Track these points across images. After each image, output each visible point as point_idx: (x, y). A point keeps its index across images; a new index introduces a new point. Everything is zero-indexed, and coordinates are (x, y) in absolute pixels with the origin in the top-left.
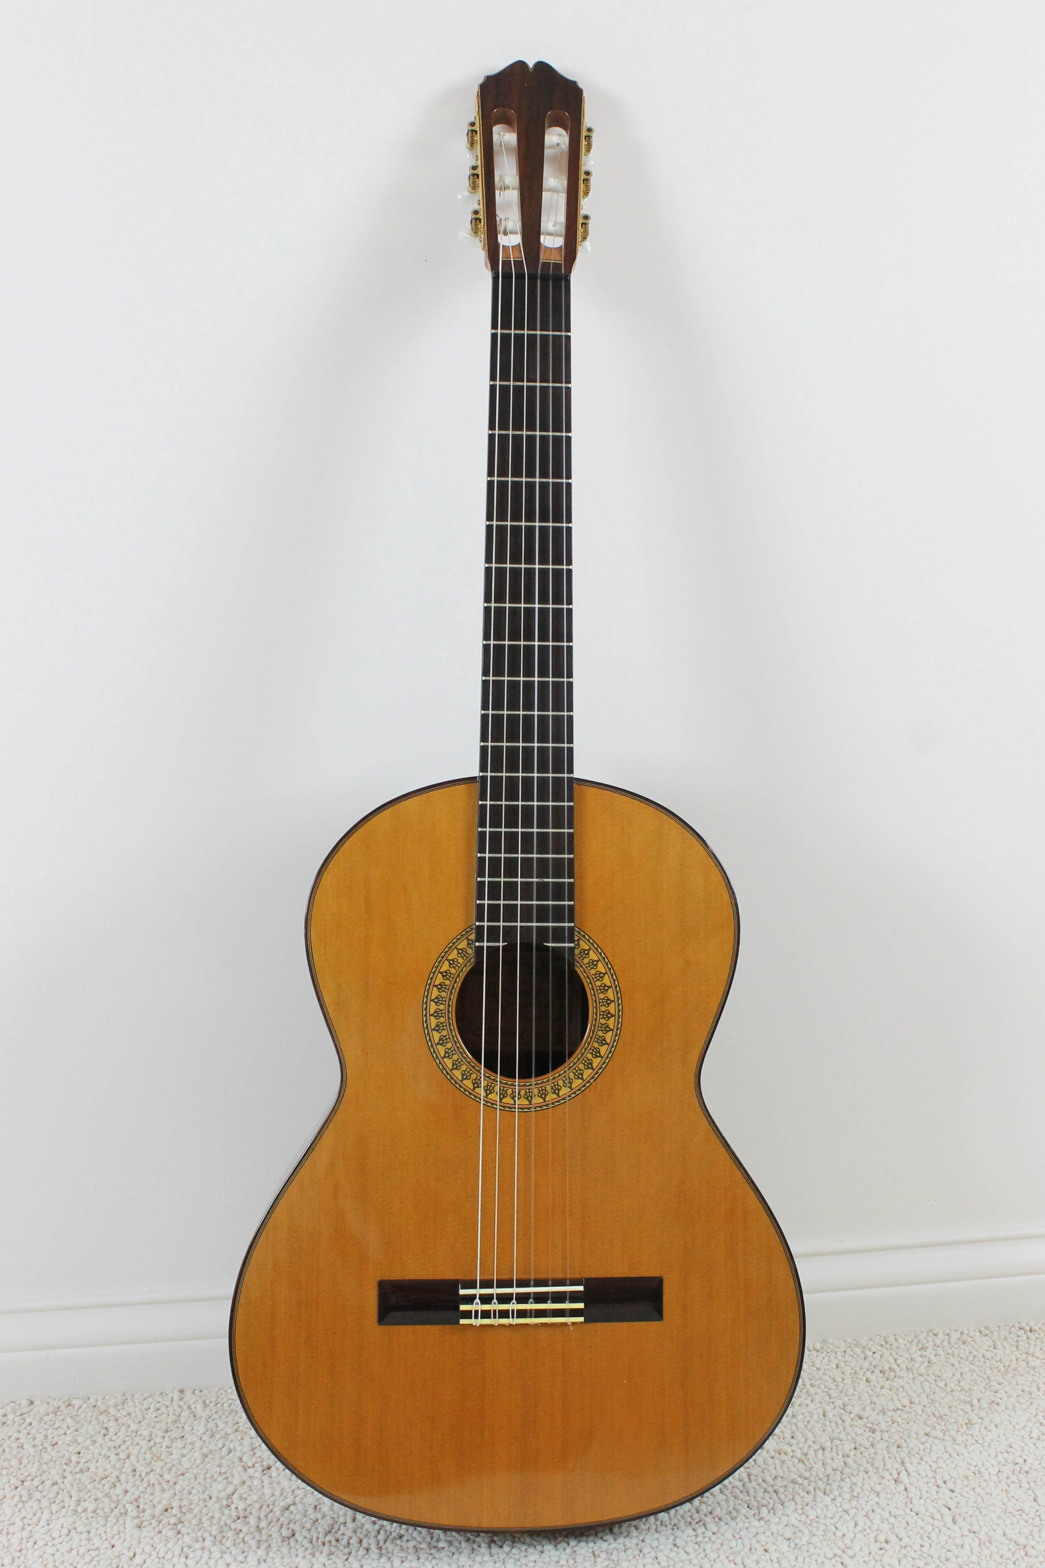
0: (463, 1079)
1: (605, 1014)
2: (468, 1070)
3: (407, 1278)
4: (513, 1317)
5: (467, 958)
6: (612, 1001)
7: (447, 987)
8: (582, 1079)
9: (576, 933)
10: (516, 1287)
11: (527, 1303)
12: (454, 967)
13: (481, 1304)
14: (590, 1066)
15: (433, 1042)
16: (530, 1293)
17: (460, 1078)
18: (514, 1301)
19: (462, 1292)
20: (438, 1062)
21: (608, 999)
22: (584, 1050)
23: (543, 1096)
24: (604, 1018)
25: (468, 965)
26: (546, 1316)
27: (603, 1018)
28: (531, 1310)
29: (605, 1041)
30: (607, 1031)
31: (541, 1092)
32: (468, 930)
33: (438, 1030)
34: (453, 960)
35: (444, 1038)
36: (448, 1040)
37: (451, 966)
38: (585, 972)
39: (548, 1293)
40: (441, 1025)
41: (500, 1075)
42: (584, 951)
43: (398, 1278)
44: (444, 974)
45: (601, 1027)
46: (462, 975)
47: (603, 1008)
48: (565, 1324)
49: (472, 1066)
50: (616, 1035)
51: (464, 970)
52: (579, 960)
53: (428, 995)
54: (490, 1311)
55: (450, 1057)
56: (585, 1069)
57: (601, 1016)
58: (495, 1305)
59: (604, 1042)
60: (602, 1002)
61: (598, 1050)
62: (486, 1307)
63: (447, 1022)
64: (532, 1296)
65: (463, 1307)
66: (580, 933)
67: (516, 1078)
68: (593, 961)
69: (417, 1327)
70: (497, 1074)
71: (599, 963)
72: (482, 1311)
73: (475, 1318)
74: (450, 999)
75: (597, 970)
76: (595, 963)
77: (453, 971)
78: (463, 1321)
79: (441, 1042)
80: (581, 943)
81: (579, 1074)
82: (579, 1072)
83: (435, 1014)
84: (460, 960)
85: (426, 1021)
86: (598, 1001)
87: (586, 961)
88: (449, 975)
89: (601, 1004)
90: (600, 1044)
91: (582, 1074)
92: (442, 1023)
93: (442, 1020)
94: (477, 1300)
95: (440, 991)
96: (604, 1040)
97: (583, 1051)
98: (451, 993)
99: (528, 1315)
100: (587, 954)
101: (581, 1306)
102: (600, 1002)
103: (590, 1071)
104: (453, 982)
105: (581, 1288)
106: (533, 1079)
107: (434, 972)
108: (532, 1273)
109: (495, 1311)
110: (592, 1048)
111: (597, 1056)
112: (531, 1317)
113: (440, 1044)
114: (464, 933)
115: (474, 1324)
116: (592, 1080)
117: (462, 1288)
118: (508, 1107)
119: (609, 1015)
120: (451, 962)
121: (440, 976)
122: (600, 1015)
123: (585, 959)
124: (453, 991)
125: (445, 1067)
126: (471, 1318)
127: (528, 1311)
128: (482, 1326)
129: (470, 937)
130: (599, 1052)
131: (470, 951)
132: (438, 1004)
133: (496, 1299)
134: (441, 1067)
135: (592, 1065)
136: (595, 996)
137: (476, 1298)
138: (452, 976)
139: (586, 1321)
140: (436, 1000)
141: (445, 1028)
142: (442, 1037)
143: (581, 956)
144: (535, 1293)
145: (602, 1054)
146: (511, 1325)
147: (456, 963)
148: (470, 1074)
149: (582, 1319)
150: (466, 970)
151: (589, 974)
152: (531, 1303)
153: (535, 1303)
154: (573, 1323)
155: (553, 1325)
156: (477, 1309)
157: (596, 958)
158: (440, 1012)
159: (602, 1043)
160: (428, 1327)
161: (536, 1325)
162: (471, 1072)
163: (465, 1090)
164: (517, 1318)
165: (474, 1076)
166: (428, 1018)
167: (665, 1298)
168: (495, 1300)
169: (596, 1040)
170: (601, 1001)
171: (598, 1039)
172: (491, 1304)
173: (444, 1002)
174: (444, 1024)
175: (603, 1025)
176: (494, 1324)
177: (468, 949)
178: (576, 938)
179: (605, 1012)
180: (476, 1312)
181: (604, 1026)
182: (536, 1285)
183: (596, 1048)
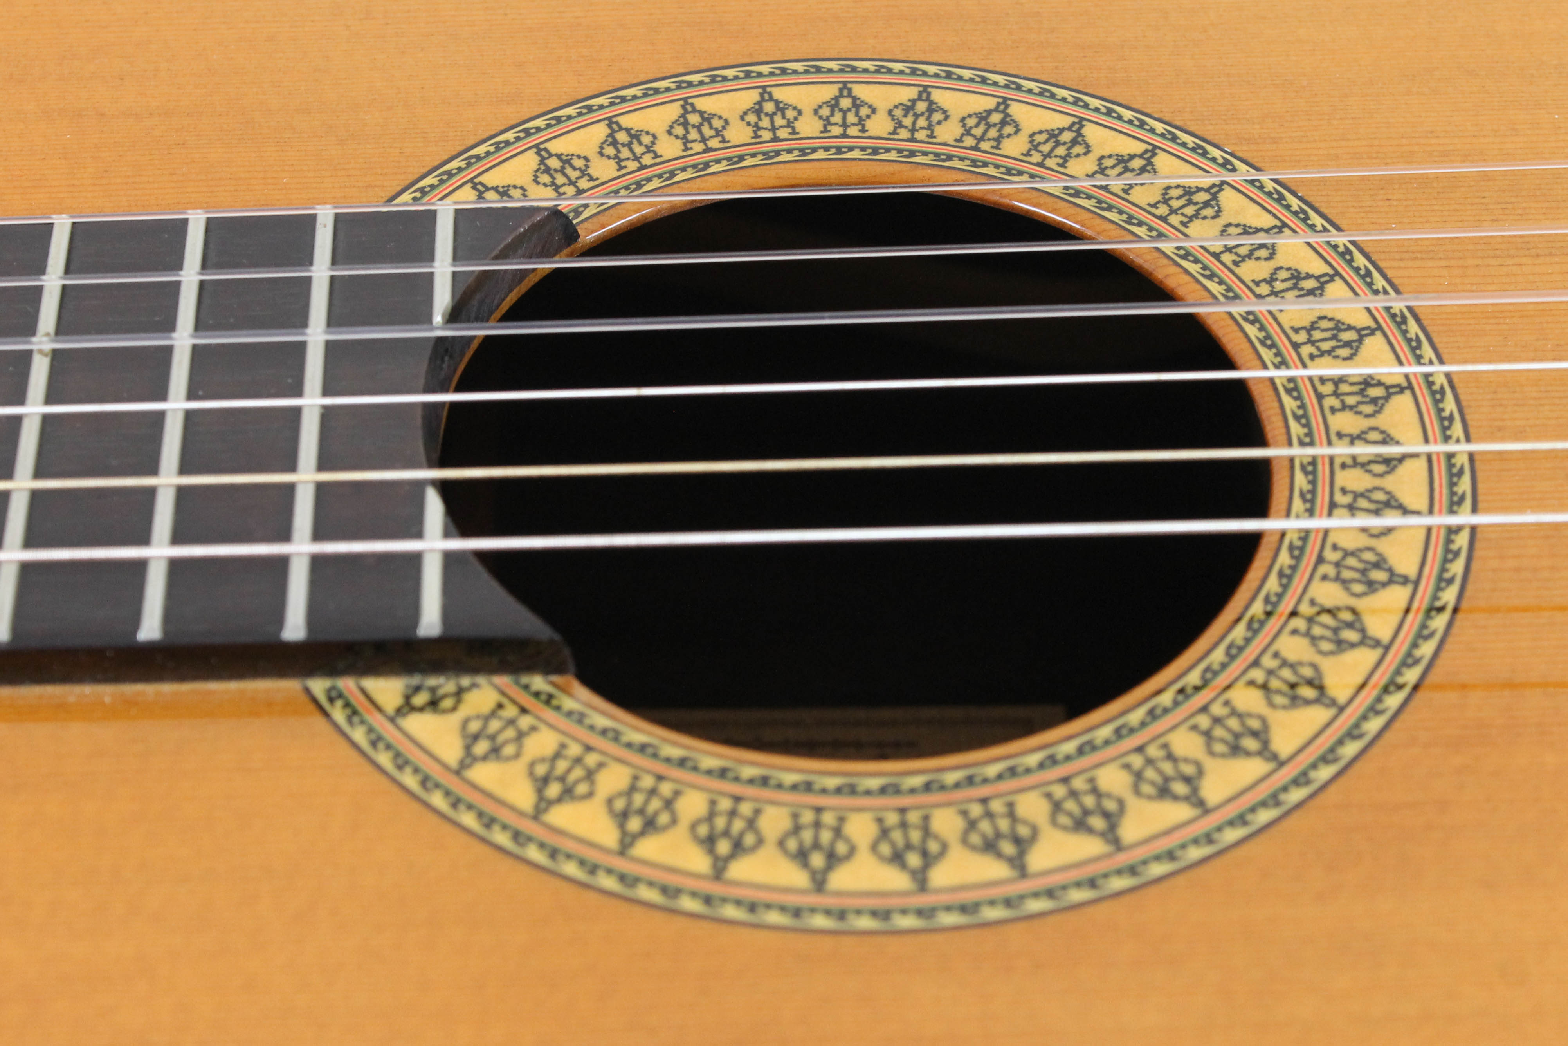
0: (1326, 700)
1: (836, 120)
5: (525, 712)
6: (766, 97)
7: (726, 804)
8: (1213, 191)
12: (590, 777)
14: (1137, 164)
15: (1105, 867)
17: (1321, 714)
20: (1233, 835)
21: (757, 110)
25: (570, 706)
33: (1018, 841)
34: (541, 783)
35: (1071, 806)
36: (1078, 785)
37: (583, 789)
40: (985, 826)
44: (634, 825)
45: (913, 131)
46: (641, 732)
47: (808, 126)
50: (949, 75)
51: (602, 723)
53: (783, 910)
56: (1155, 180)
57: (853, 132)
59: (996, 118)
60: (773, 130)
61: (1041, 138)
68: (545, 170)
71: (557, 147)
75: (591, 153)
76: (554, 164)
77: (613, 780)
79: (1097, 823)
81: (1191, 203)
82: (1176, 204)
83: (914, 860)
84: (543, 743)
85: (964, 911)
86: (768, 148)
88: (639, 798)
89: (783, 134)
90: (1009, 130)
91: (1189, 192)
92: (972, 824)
93: (946, 823)
95: (749, 840)
96: (982, 117)
102: (776, 140)
103: (1164, 162)
104: (687, 777)
107: (623, 879)
110: (1036, 159)
111: (1079, 141)
116: (1215, 153)
119: (846, 103)
120: (554, 790)
122: (844, 136)
125: (1263, 792)
130: (1053, 134)
132: (842, 849)
134: (1265, 816)
135: (1132, 157)
136: (743, 158)
138: (648, 782)
140: (817, 861)
141: (996, 807)
142: (1064, 820)
145: (1062, 122)
147: (563, 765)
148: (1286, 665)
150: (606, 715)
157: (528, 162)
158: (896, 835)
159: (1004, 123)
166: (942, 900)
169: (986, 146)
170: (766, 135)
171: (981, 140)
173: (828, 818)
174: (976, 810)
175: (900, 126)
179: (826, 121)
181: (908, 122)
183: (1035, 147)
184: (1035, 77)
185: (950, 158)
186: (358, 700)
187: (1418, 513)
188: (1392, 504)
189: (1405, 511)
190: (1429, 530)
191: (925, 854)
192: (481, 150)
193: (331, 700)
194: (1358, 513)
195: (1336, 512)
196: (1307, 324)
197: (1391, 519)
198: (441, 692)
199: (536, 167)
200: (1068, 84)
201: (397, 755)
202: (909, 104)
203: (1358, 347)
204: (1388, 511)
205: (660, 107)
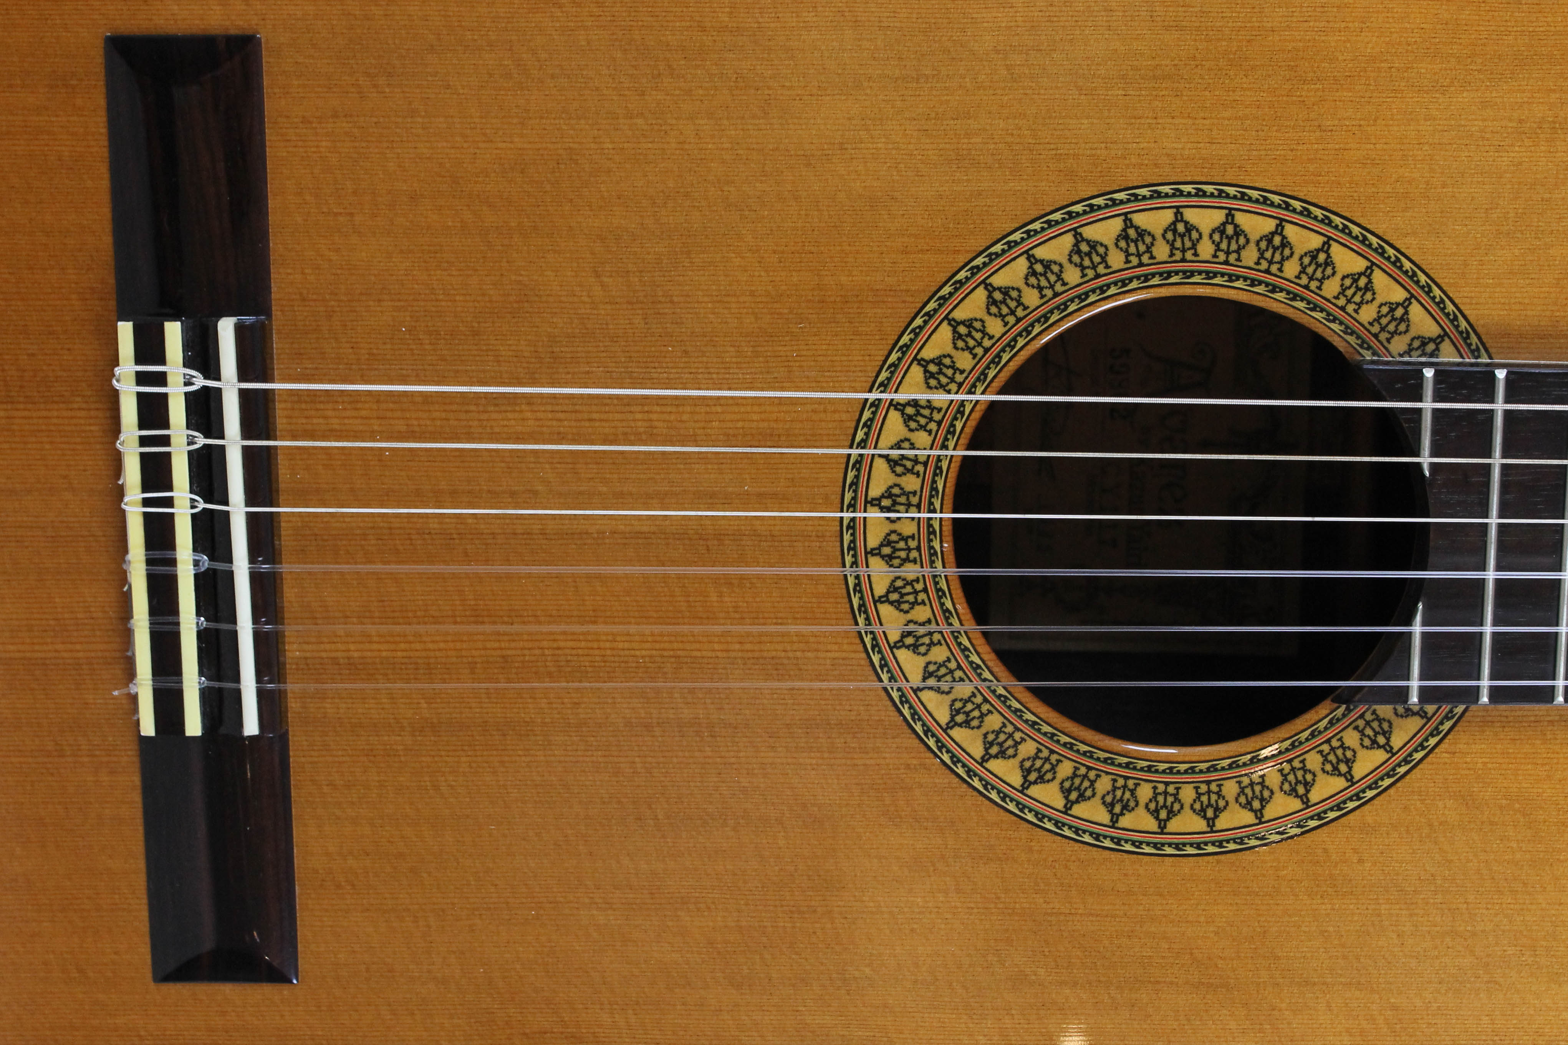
0: (954, 324)
1: (1170, 799)
2: (987, 343)
3: (271, 136)
4: (146, 502)
5: (1376, 336)
6: (1211, 823)
7: (1274, 268)
8: (952, 724)
9: (1446, 708)
10: (248, 514)
11: (195, 550)
12: (1344, 289)
13: (186, 394)
14: (994, 750)
15: (1084, 219)
16: (230, 561)
17: (958, 315)
18: (202, 505)
19: (226, 328)
20: (1017, 236)
21: (1218, 810)
22: (1049, 729)
23: (894, 597)
24: (1155, 798)
25: (1352, 339)
26: (153, 611)
27: (1156, 795)
28: (173, 562)
29: (1077, 801)
30: (1110, 807)
31: (909, 589)
32: (1474, 339)
33: (1126, 237)
34: (1369, 287)
35: (1097, 259)
36: (1090, 273)
37: (1348, 282)
38: (1313, 735)
39: (233, 619)
40: (1142, 248)
41: (965, 457)
42: (1384, 733)
43: (268, 105)
44: (1322, 257)
45: (1125, 786)
46: (1315, 321)
47: (1188, 794)
48: (131, 674)
49: (999, 356)
50: (1097, 837)
51: (1335, 326)
52: (1354, 715)
53: (1250, 199)
54: (167, 426)
55: (1033, 280)
56: (985, 735)
57: (1161, 788)
58: (185, 440)
59: (1074, 796)
60: (1209, 792)
61: (1049, 776)
62: (177, 411)
63: (1152, 269)
64: (220, 566)
65: (173, 332)
66: (1447, 718)
67: (954, 512)
68: (1349, 762)
69: (103, 170)
70: (968, 449)
71: (1341, 783)
72: (165, 396)
73: (138, 374)
74: (1232, 278)
75: (1320, 776)
76: (1343, 768)
77: (1331, 287)
78: (125, 331)
79: (1084, 248)
80: (1414, 723)
81: (967, 714)
82: (976, 713)
83: (1181, 227)
84: (1367, 314)
85: (1159, 195)
86: (1214, 776)
87: (1351, 738)
88: (1319, 274)
89: (1204, 788)
90: (1067, 785)
91: (967, 724)
92: (1148, 250)
93: (1162, 251)
94: (200, 382)
95: (1263, 245)
96: (1082, 797)
97: (1046, 728)
98: (1254, 283)
99: (158, 554)
100: (1374, 742)
101: (193, 726)
102: (1208, 783)
103: (978, 751)
104: (1292, 287)
105: (251, 726)
106: (953, 571)
107: (1330, 223)
108: (297, 568)
109: (165, 441)
110: (1054, 758)
111: (1026, 772)
112: (149, 562)
113: (1076, 245)
114: (1463, 324)
115: (117, 371)
116: (946, 758)
117: (240, 330)
118: (857, 477)
119: (1163, 814)
120: (1362, 282)
121: (1316, 241)
122: (1167, 784)
123: (1356, 735)
124: (1260, 289)
125: (996, 264)
126: (139, 360)
127: (168, 554)
128: (114, 397)
129: (1446, 346)
130: (1041, 779)
131: (1399, 345)
132: (1216, 237)
133: (205, 446)
134: (998, 248)
135: (996, 757)
136: (1230, 766)
137: (206, 377)
138: (1314, 285)
139: (145, 741)
140: (1230, 230)
141: (1135, 260)
142: (1101, 250)
143: (1368, 723)
144: (230, 576)
145: (1034, 791)
146: (120, 492)
147: (1357, 299)
148: (970, 350)
149: (148, 728)
150: (1333, 332)
151: (1306, 747)
152: (196, 563)
153: (196, 576)
154: (134, 699)
155: (127, 636)
156: (170, 379)
157: (1359, 770)
158: (1188, 244)
159: (1069, 791)
160: (106, 211)
161: (123, 578)
162: (979, 351)
163: (916, 332)
164: (146, 515)
165: (964, 361)
166: (1169, 202)
167: (228, 991)
168: (201, 441)
169: (1083, 770)
170: (1214, 787)
171: (1085, 776)
172: (188, 427)
173: (1222, 257)
174: (1145, 259)
175: (1133, 792)
176: (122, 437)
177: (1406, 338)
178: (1430, 709)
179: (1177, 799)
180: (161, 379)
181: (1127, 795)
182: (256, 579)
183: (1053, 768)
184: (1045, 833)
185: (1105, 761)
186: (1464, 350)
187: (880, 456)
188: (892, 463)
189: (886, 457)
190: (875, 448)
191: (1175, 231)
192: (1387, 782)
193: (1478, 349)
194: (913, 457)
195: (925, 459)
196: (917, 607)
197: (895, 453)
198: (1419, 352)
199: (1354, 765)
200: (1026, 825)
201: (1443, 309)
202: (1125, 812)
203: (890, 587)
204: (896, 458)
205: (1277, 816)
